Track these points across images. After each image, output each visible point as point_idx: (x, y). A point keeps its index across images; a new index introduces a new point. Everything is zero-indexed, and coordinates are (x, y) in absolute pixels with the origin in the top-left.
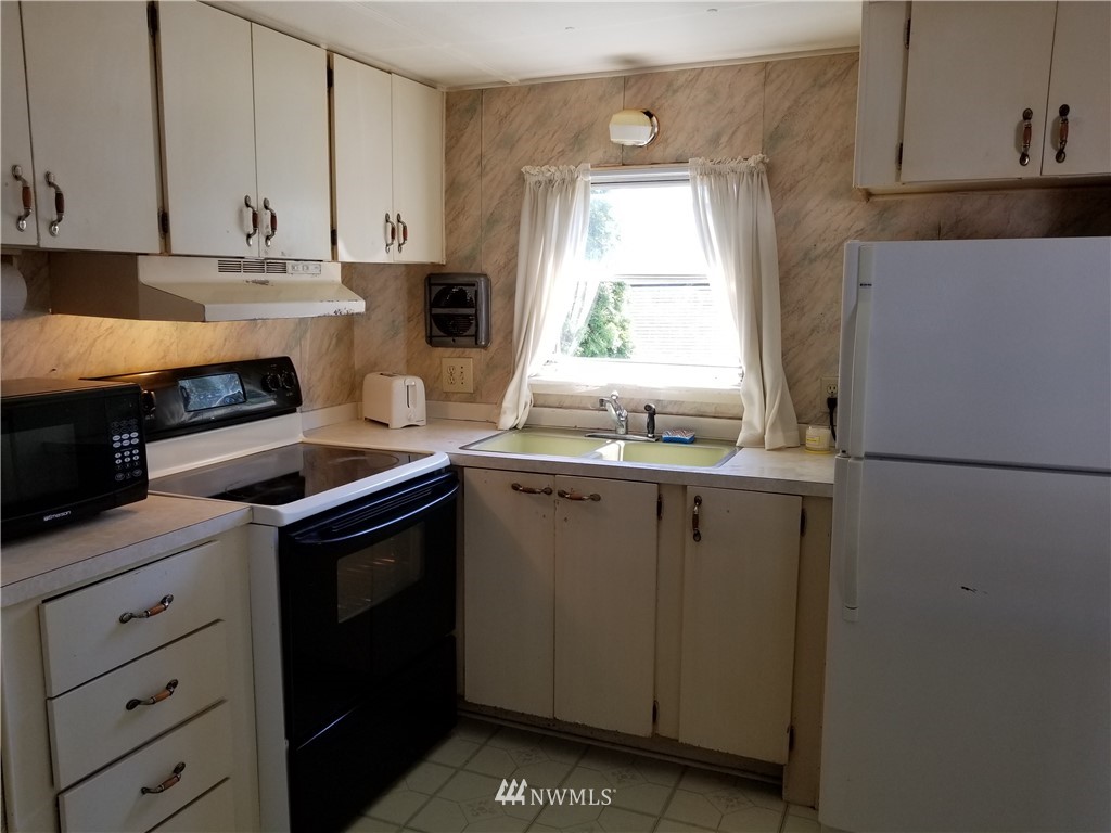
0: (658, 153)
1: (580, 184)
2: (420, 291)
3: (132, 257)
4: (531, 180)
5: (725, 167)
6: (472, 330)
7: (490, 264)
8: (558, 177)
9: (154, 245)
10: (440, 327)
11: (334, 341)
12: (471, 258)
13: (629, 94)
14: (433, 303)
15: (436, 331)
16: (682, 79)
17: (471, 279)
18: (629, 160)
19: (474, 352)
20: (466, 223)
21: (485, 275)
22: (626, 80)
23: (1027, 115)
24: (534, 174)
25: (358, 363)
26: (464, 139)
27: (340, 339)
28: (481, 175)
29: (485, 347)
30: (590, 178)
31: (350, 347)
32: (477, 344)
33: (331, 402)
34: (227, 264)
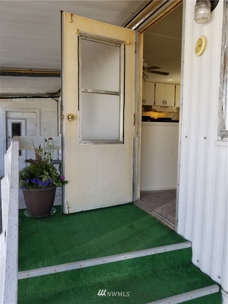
3: (151, 106)
9: (153, 105)
34: (161, 107)
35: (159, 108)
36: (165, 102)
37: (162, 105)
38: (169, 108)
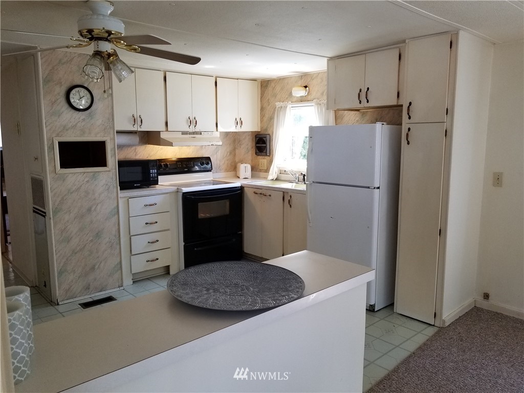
0: (309, 98)
1: (288, 108)
2: (254, 139)
3: (159, 132)
4: (277, 107)
5: (321, 102)
6: (265, 151)
7: (270, 132)
8: (283, 106)
9: (162, 128)
10: (259, 151)
11: (229, 153)
12: (266, 130)
13: (302, 80)
14: (257, 142)
15: (258, 151)
16: (315, 75)
17: (265, 136)
18: (302, 100)
19: (266, 157)
20: (265, 119)
21: (269, 134)
22: (302, 76)
23: (360, 91)
24: (278, 104)
25: (237, 160)
26: (265, 94)
27: (230, 153)
28: (268, 105)
29: (269, 156)
30: (291, 106)
31: (235, 155)
32: (266, 155)
33: (227, 171)
34: (184, 133)
35: (180, 135)
36: (192, 122)
37: (186, 129)
38: (204, 135)
